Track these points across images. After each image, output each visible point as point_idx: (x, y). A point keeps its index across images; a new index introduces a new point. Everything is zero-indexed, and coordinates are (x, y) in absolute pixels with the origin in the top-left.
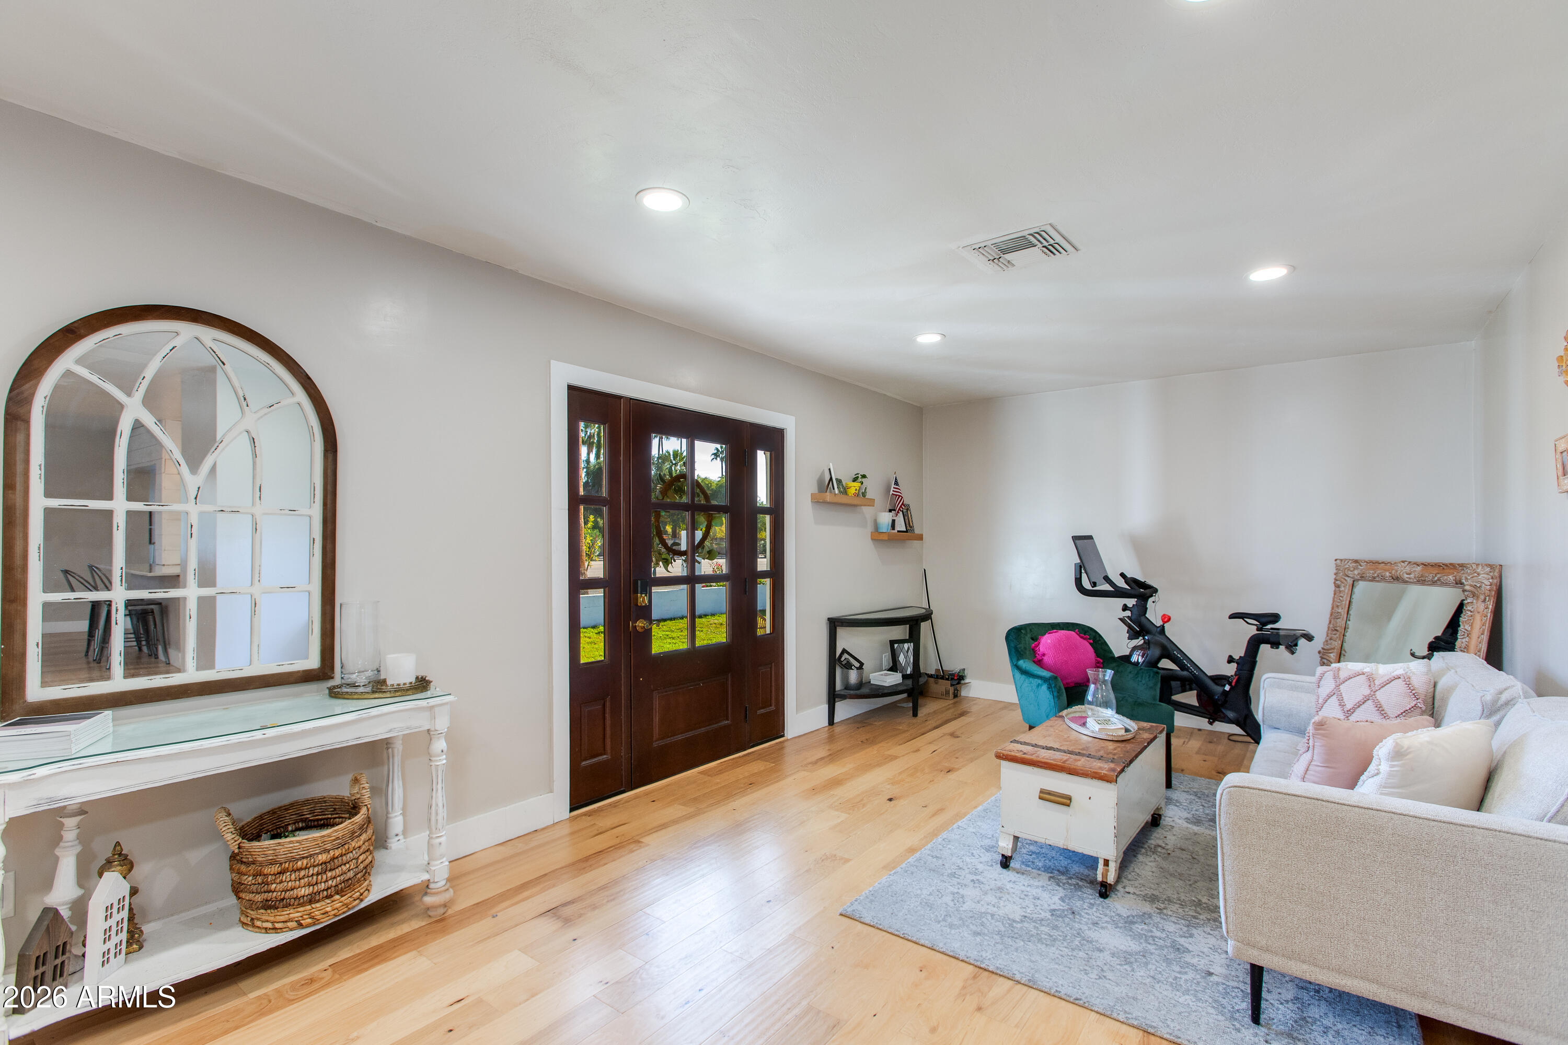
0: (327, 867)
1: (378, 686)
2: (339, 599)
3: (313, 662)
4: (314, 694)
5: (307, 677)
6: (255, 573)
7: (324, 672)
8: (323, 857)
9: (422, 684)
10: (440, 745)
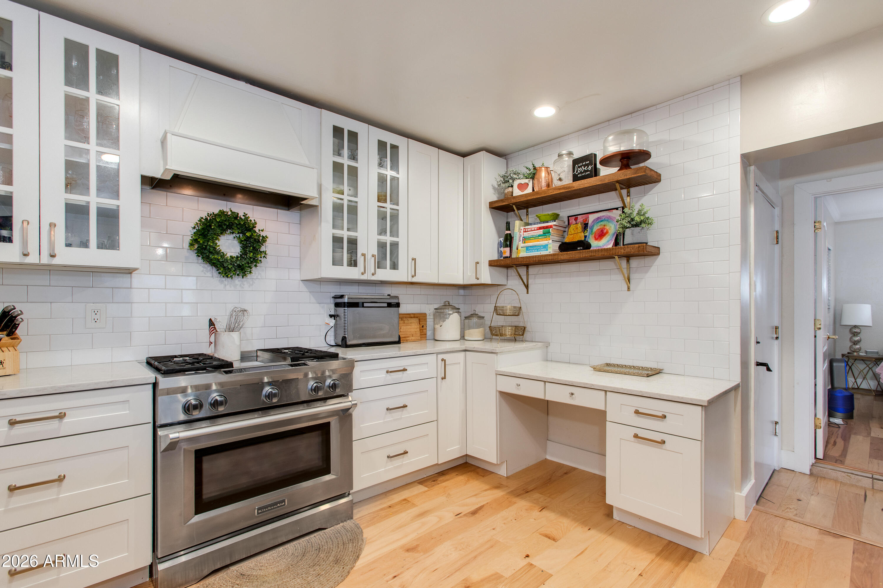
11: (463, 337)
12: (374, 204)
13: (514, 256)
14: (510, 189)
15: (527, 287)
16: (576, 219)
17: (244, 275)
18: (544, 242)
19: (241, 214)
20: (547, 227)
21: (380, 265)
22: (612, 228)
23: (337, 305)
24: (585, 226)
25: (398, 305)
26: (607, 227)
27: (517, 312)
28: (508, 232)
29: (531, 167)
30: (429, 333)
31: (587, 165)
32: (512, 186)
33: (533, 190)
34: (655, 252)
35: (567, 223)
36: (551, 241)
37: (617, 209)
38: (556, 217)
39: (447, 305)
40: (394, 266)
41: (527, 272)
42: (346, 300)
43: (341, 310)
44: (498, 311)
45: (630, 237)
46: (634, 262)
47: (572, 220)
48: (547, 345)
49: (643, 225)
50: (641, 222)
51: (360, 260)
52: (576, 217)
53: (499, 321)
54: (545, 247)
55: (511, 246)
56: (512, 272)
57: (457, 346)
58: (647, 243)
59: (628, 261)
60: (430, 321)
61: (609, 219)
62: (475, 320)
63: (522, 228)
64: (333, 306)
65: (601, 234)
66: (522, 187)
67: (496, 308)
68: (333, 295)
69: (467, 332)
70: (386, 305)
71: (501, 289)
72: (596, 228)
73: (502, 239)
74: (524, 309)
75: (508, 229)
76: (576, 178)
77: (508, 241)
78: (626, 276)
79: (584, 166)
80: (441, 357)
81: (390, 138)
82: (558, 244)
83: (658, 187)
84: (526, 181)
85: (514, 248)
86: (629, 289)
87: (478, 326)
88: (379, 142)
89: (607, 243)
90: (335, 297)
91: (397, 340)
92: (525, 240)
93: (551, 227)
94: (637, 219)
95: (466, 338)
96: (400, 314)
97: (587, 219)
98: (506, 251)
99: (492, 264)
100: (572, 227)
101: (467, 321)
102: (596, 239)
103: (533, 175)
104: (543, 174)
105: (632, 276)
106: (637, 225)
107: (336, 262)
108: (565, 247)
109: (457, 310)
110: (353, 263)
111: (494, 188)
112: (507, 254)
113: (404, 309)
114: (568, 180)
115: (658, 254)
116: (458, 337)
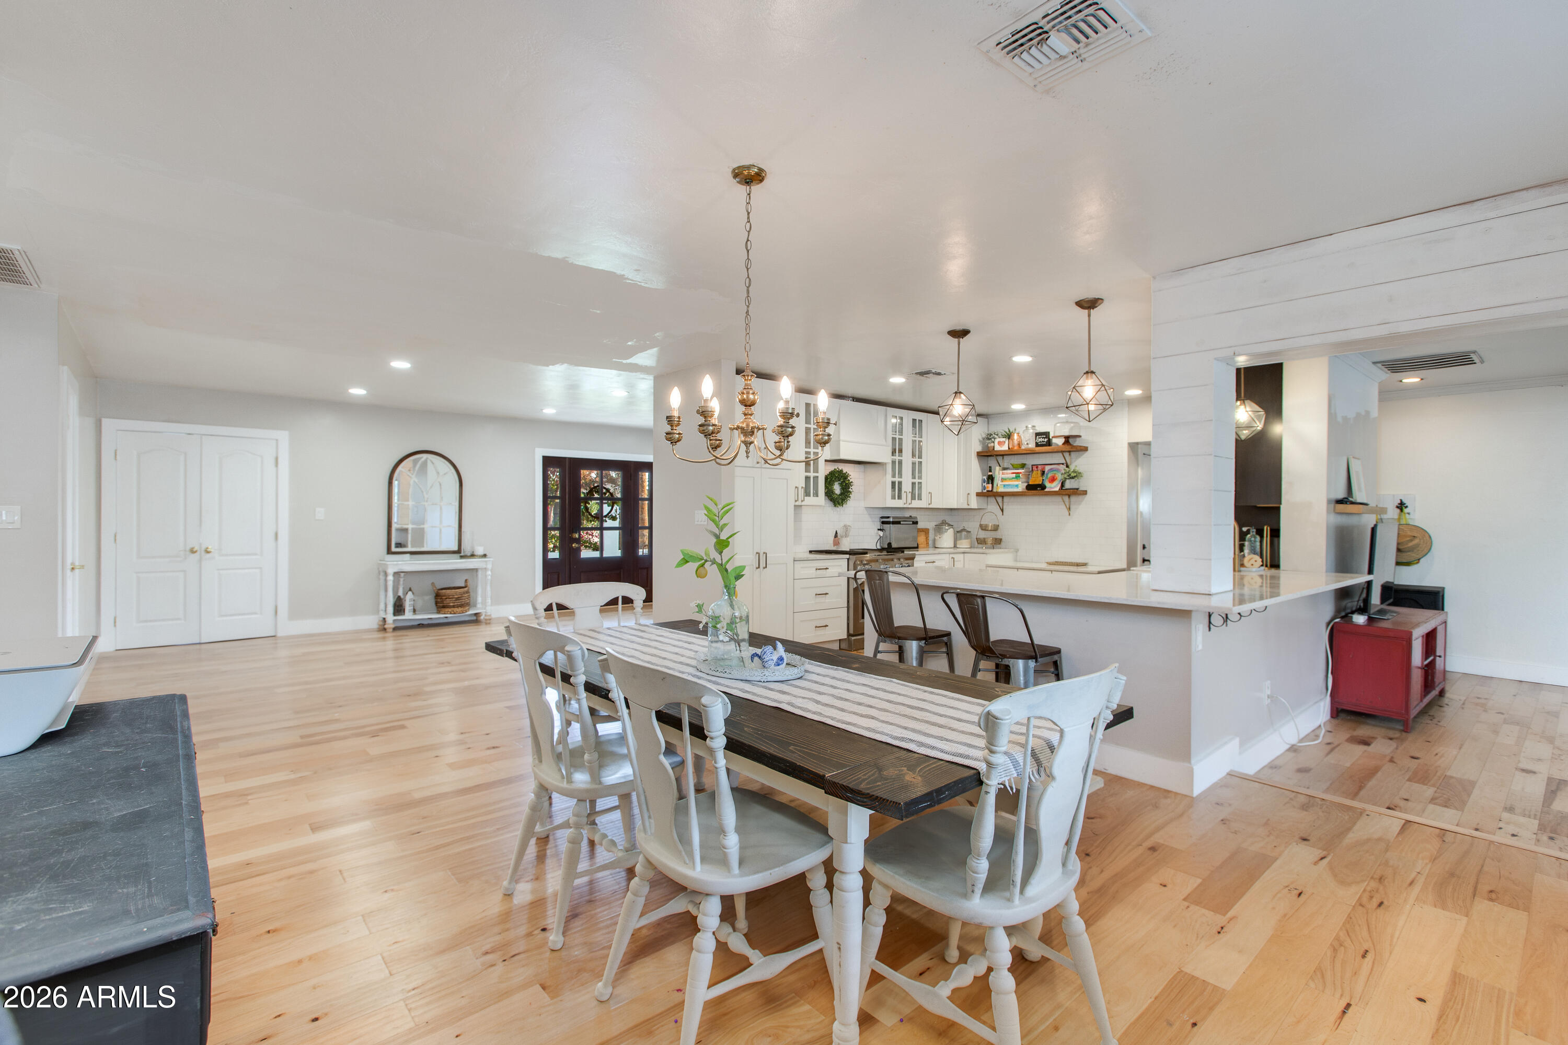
0: (458, 599)
1: (473, 556)
2: (463, 530)
3: (456, 548)
4: (457, 556)
5: (454, 552)
6: (441, 522)
7: (458, 552)
8: (456, 596)
9: (485, 556)
10: (489, 573)
11: (955, 546)
12: (911, 460)
13: (994, 490)
14: (992, 444)
15: (1002, 510)
16: (1037, 467)
17: (835, 506)
18: (1016, 483)
19: (844, 472)
20: (1018, 473)
21: (913, 498)
22: (1059, 477)
23: (883, 523)
24: (1043, 473)
25: (916, 523)
26: (1057, 476)
27: (996, 528)
28: (990, 473)
29: (1007, 431)
30: (930, 542)
31: (1044, 438)
32: (993, 442)
33: (1009, 448)
34: (1085, 493)
35: (1031, 469)
36: (1020, 483)
37: (1063, 464)
38: (1023, 466)
39: (944, 523)
40: (920, 498)
41: (1003, 500)
42: (891, 520)
43: (886, 526)
44: (983, 528)
45: (1068, 485)
46: (1073, 498)
47: (1035, 468)
48: (1017, 551)
49: (1076, 478)
50: (1075, 477)
51: (904, 495)
52: (1037, 466)
53: (982, 535)
54: (1017, 486)
55: (992, 484)
56: (992, 500)
57: (952, 550)
58: (1077, 489)
59: (1069, 497)
60: (931, 535)
61: (1058, 470)
62: (964, 533)
63: (1001, 472)
64: (879, 523)
65: (1053, 480)
66: (1000, 443)
67: (981, 526)
68: (881, 516)
69: (958, 542)
70: (911, 523)
71: (982, 512)
72: (1050, 475)
73: (985, 477)
74: (1000, 526)
75: (990, 471)
76: (1037, 445)
77: (991, 479)
78: (1068, 507)
79: (1043, 438)
80: (952, 556)
81: (918, 416)
82: (1026, 484)
83: (1086, 454)
84: (1004, 439)
85: (995, 485)
86: (1069, 515)
87: (966, 538)
88: (913, 419)
89: (1056, 487)
90: (882, 518)
91: (916, 546)
92: (1003, 480)
93: (1021, 473)
94: (1073, 475)
95: (958, 546)
96: (918, 529)
97: (1044, 468)
98: (989, 487)
99: (978, 495)
100: (1035, 472)
101: (958, 534)
102: (1050, 482)
103: (1009, 436)
104: (1016, 437)
105: (1072, 507)
106: (1073, 478)
107: (893, 497)
108: (1030, 487)
109: (951, 526)
110: (900, 497)
111: (980, 441)
112: (990, 489)
113: (920, 525)
114: (1032, 445)
115: (1086, 494)
116: (953, 546)
